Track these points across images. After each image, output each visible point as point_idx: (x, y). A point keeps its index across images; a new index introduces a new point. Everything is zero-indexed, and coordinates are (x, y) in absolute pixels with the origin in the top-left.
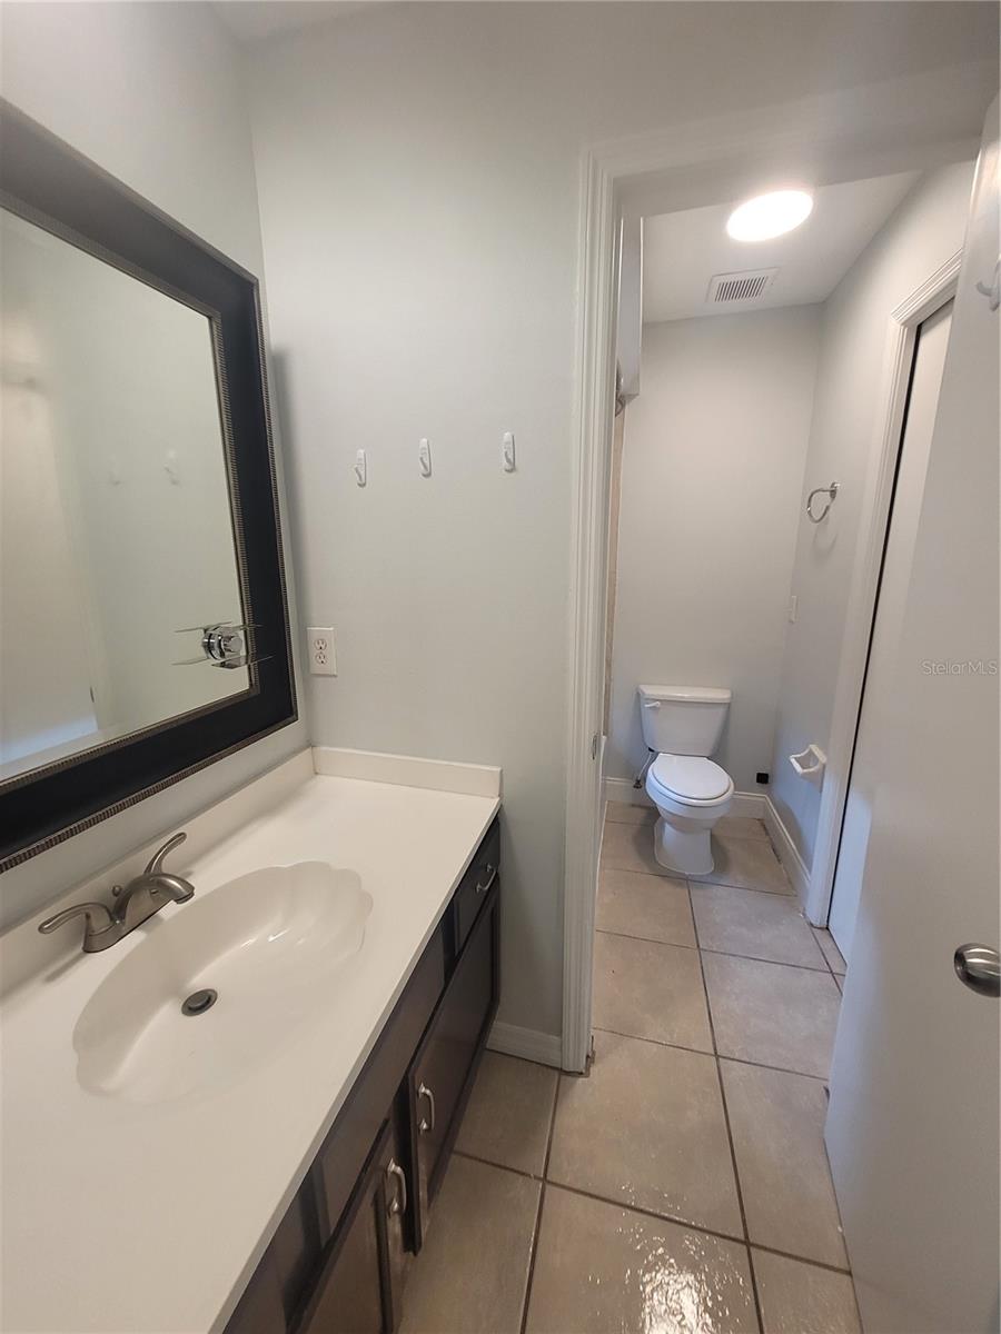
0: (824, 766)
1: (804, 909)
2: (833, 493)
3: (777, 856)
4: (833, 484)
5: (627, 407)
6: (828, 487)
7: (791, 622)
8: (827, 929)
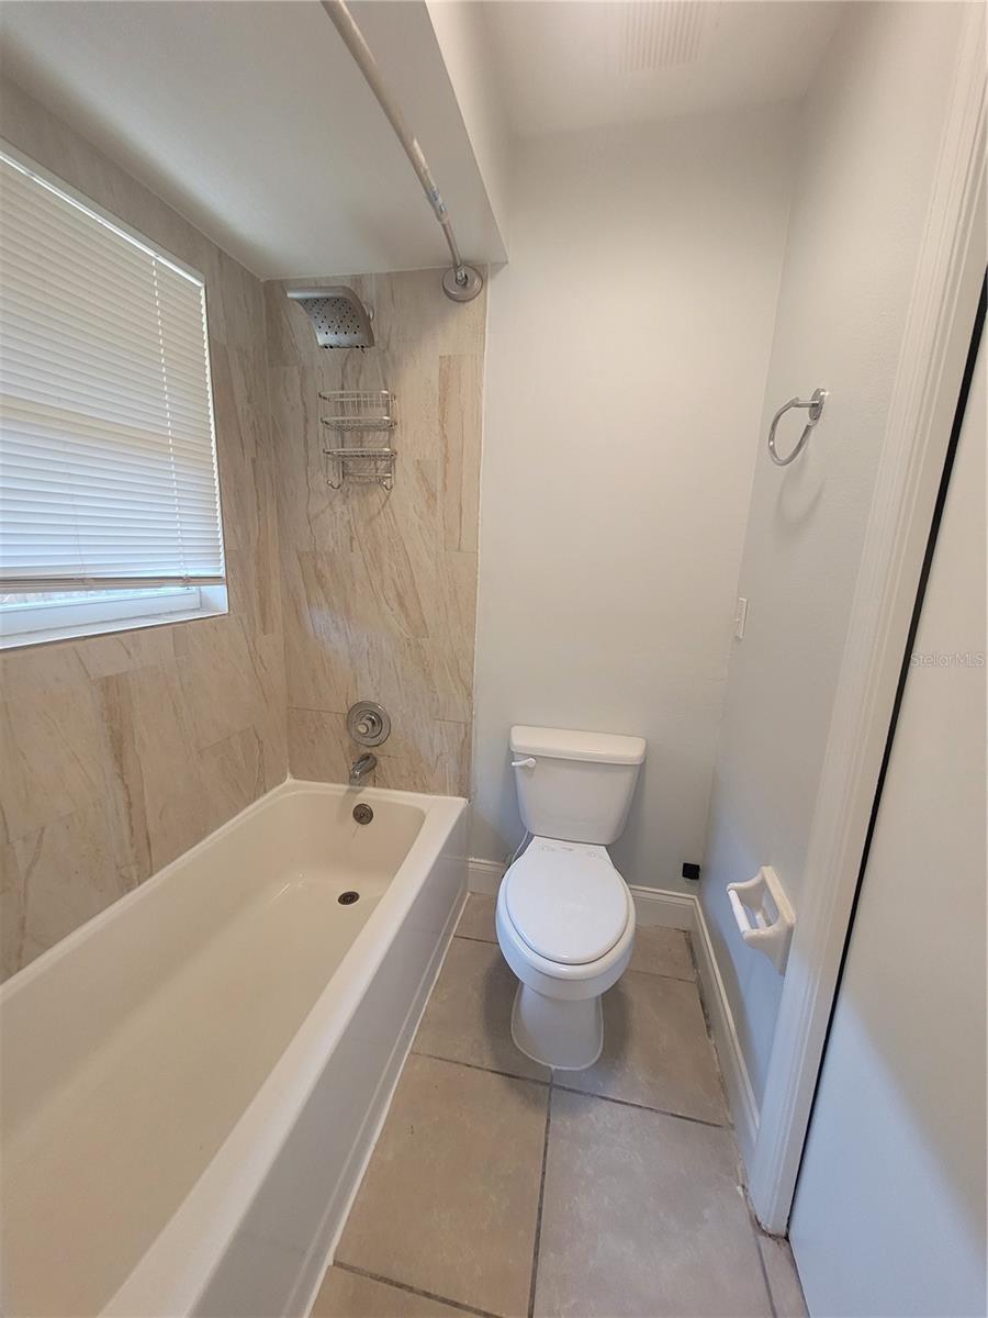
0: (790, 931)
1: (746, 1177)
2: (816, 408)
3: (706, 1017)
4: (818, 391)
5: (490, 285)
6: (807, 398)
7: (737, 639)
8: (787, 1238)
